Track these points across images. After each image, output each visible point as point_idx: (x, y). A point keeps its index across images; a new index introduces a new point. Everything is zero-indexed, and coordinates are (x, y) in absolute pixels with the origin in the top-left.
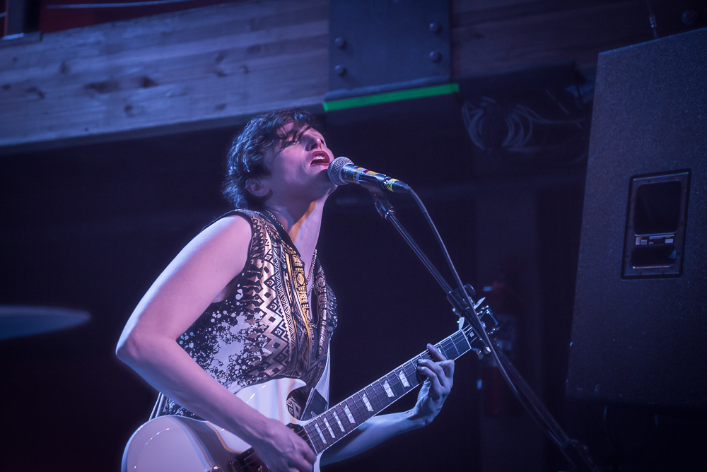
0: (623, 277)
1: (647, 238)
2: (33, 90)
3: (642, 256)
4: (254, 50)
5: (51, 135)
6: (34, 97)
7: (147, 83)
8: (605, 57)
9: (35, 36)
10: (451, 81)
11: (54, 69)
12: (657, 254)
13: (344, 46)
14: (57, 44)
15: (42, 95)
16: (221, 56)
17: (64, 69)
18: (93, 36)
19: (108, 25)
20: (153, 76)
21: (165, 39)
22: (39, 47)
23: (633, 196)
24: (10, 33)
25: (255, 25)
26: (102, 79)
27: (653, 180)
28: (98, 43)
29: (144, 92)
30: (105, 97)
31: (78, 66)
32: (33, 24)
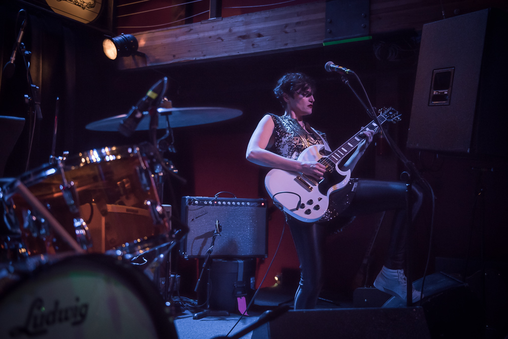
0: (429, 106)
1: (438, 92)
2: (219, 38)
3: (436, 98)
4: (298, 24)
5: (226, 55)
6: (220, 41)
7: (260, 36)
8: (425, 26)
9: (220, 19)
10: (369, 35)
11: (227, 30)
12: (441, 97)
13: (331, 22)
14: (227, 22)
15: (222, 40)
16: (286, 26)
17: (230, 31)
18: (240, 18)
19: (246, 14)
20: (262, 33)
21: (266, 19)
22: (222, 23)
23: (434, 77)
24: (211, 18)
25: (298, 15)
26: (244, 34)
27: (441, 71)
28: (243, 21)
29: (258, 39)
30: (245, 41)
31: (235, 30)
32: (219, 14)
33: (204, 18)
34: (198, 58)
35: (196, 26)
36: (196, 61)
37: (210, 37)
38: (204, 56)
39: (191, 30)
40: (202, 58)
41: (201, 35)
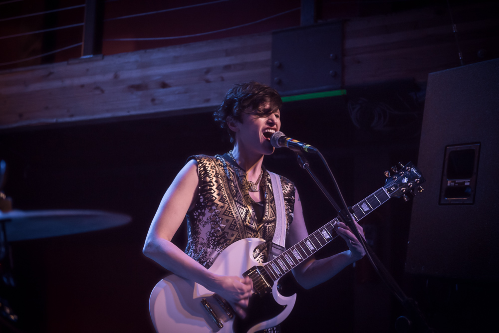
0: (440, 204)
1: (455, 182)
2: (97, 88)
3: (451, 192)
4: (227, 68)
5: (108, 115)
6: (98, 92)
7: (164, 85)
8: (433, 77)
9: (100, 57)
10: (342, 88)
11: (110, 76)
12: (458, 191)
13: (280, 67)
14: (111, 62)
15: (103, 91)
16: (208, 71)
17: (116, 77)
18: (133, 58)
19: (142, 51)
20: (168, 81)
21: (176, 60)
22: (102, 63)
23: (447, 157)
24: (85, 55)
25: (228, 53)
26: (138, 82)
27: (458, 148)
28: (136, 61)
29: (162, 91)
30: (140, 93)
31: (124, 75)
32: (98, 49)
33: (74, 54)
34: (61, 120)
35: (60, 68)
36: (56, 124)
37: (82, 86)
38: (72, 116)
39: (51, 73)
40: (68, 119)
41: (68, 82)
